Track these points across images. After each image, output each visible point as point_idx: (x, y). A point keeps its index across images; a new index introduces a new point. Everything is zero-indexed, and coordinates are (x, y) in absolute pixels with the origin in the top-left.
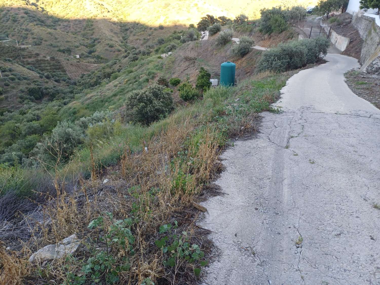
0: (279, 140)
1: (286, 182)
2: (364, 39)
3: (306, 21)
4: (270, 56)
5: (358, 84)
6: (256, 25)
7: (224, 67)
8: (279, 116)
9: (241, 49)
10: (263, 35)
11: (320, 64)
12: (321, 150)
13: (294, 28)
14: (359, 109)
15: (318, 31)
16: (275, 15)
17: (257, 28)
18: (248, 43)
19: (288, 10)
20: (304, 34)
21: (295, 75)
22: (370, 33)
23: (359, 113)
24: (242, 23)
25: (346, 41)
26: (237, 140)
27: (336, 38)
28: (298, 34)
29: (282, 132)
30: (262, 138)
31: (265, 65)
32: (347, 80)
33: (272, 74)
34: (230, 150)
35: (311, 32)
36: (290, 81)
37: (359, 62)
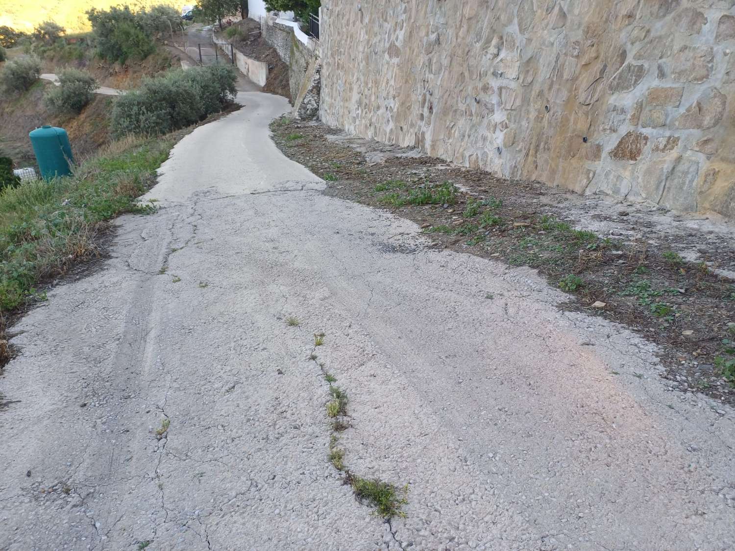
0: (147, 262)
1: (153, 334)
2: (288, 63)
3: (186, 35)
4: (130, 105)
5: (289, 139)
6: (88, 45)
7: (37, 139)
8: (152, 218)
9: (69, 96)
10: (110, 64)
11: (230, 112)
12: (221, 259)
13: (168, 49)
14: (286, 180)
15: (212, 51)
16: (121, 24)
17: (92, 52)
18: (81, 83)
19: (145, 14)
20: (190, 58)
21: (187, 137)
22: (292, 52)
23: (287, 185)
24: (54, 42)
25: (262, 68)
26: (57, 284)
27: (246, 63)
28: (179, 60)
29: (155, 247)
30: (115, 267)
31: (125, 125)
32: (275, 135)
33: (141, 140)
34: (38, 309)
35: (200, 55)
36: (177, 151)
37: (290, 102)
